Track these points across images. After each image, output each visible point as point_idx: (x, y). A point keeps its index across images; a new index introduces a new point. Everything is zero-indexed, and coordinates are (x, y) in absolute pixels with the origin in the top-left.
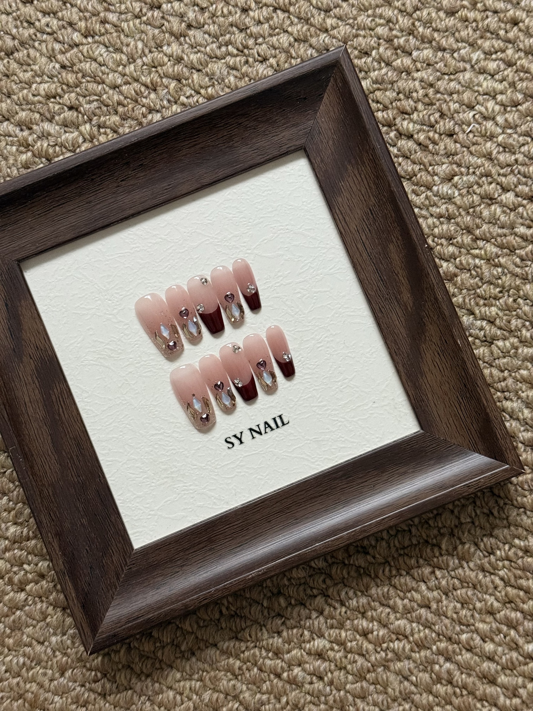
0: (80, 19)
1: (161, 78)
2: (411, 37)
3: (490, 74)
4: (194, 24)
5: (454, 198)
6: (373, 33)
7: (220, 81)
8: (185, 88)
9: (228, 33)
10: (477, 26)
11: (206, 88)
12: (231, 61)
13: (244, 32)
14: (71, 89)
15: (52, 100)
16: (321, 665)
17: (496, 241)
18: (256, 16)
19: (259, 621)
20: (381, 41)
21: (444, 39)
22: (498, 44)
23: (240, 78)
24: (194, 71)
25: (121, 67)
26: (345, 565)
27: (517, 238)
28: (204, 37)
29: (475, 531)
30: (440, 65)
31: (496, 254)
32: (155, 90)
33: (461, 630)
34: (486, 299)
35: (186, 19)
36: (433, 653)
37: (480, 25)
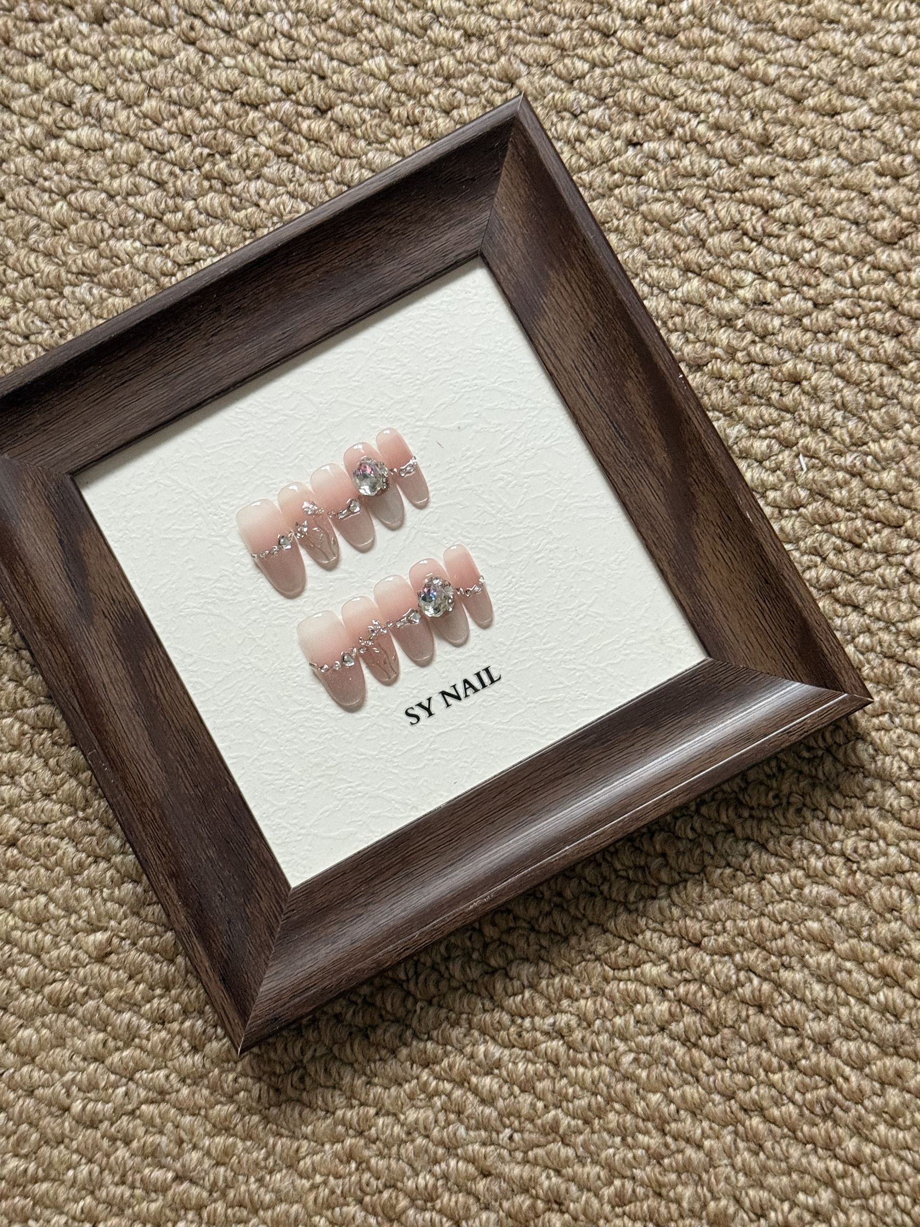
22: (770, 413)
37: (742, 384)
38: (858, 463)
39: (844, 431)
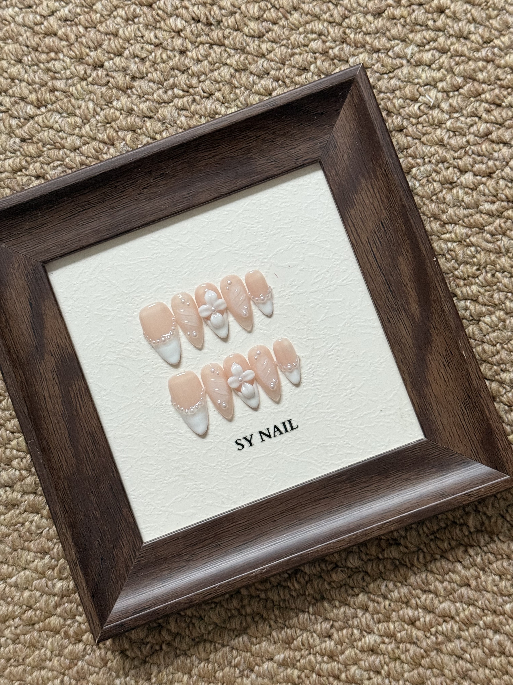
0: (31, 93)
1: (117, 132)
2: (345, 45)
3: (427, 65)
4: (138, 75)
5: (415, 189)
6: (307, 49)
7: (172, 124)
8: (140, 137)
9: (171, 77)
10: (405, 21)
11: (161, 132)
12: (179, 102)
13: (186, 73)
14: (35, 159)
15: (19, 173)
16: (376, 660)
17: (463, 222)
18: (195, 56)
19: (308, 628)
20: (317, 54)
21: (376, 41)
22: (429, 34)
23: (191, 117)
24: (146, 119)
25: (77, 129)
26: (380, 559)
27: (483, 216)
28: (149, 86)
29: (499, 503)
30: (378, 66)
31: (467, 235)
32: (113, 145)
33: (504, 601)
34: (465, 279)
35: (129, 72)
36: (481, 628)
37: (408, 20)
38: (489, 54)
39: (477, 35)
